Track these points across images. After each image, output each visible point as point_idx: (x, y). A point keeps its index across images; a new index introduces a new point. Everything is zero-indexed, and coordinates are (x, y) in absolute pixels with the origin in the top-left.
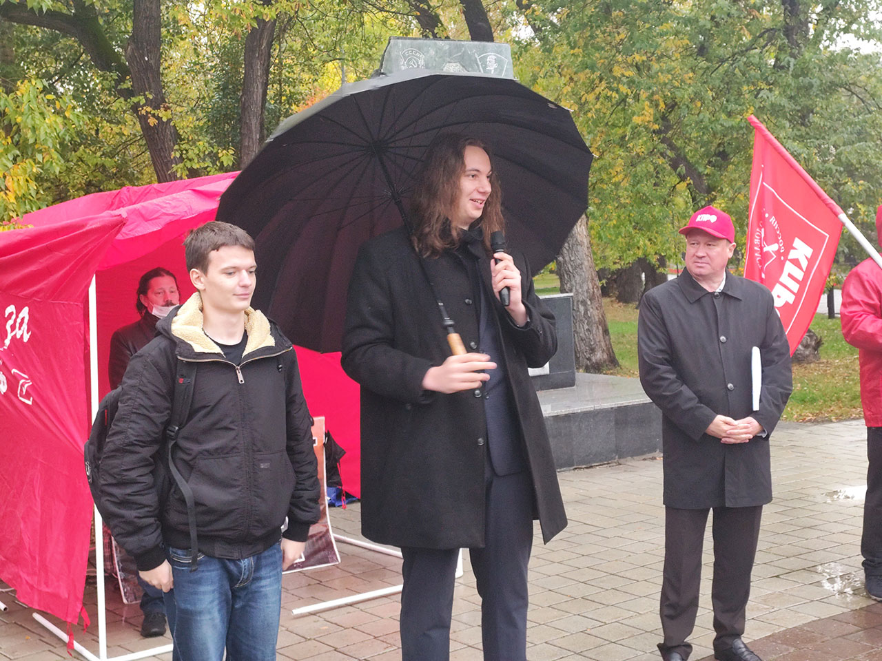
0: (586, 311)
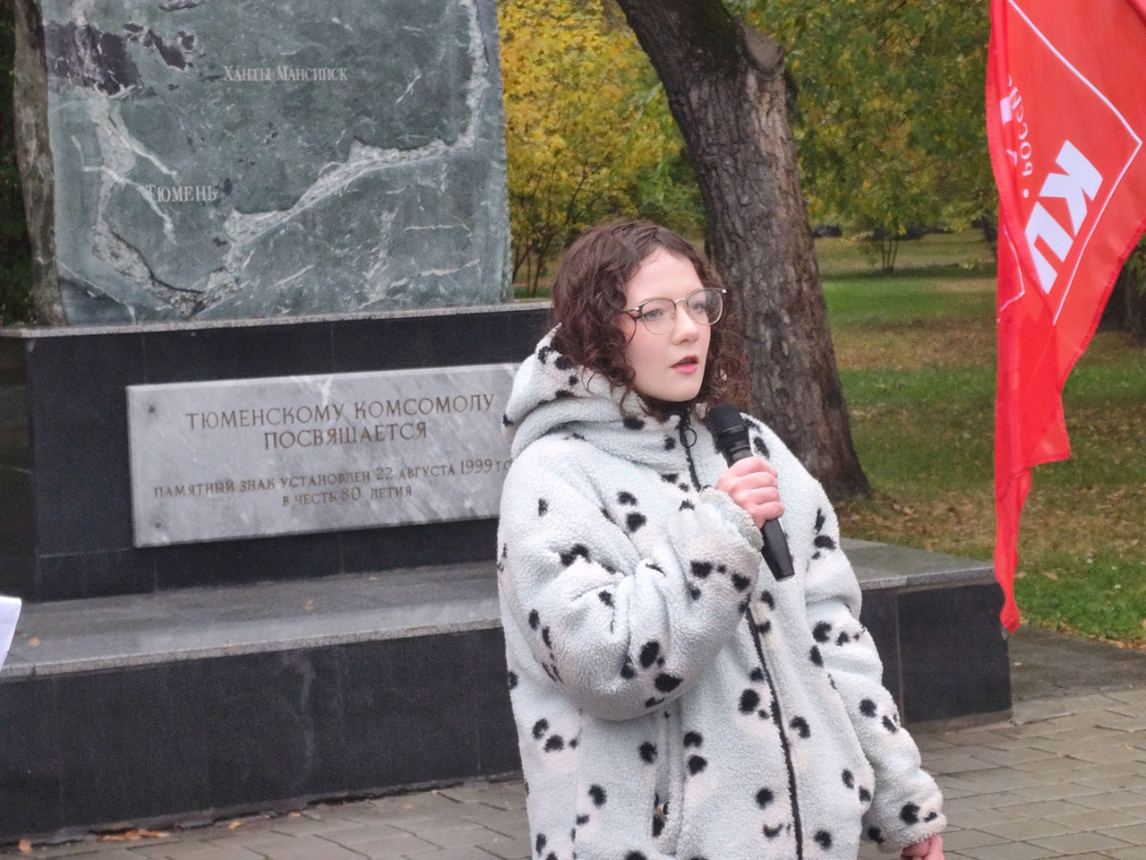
0: (778, 340)
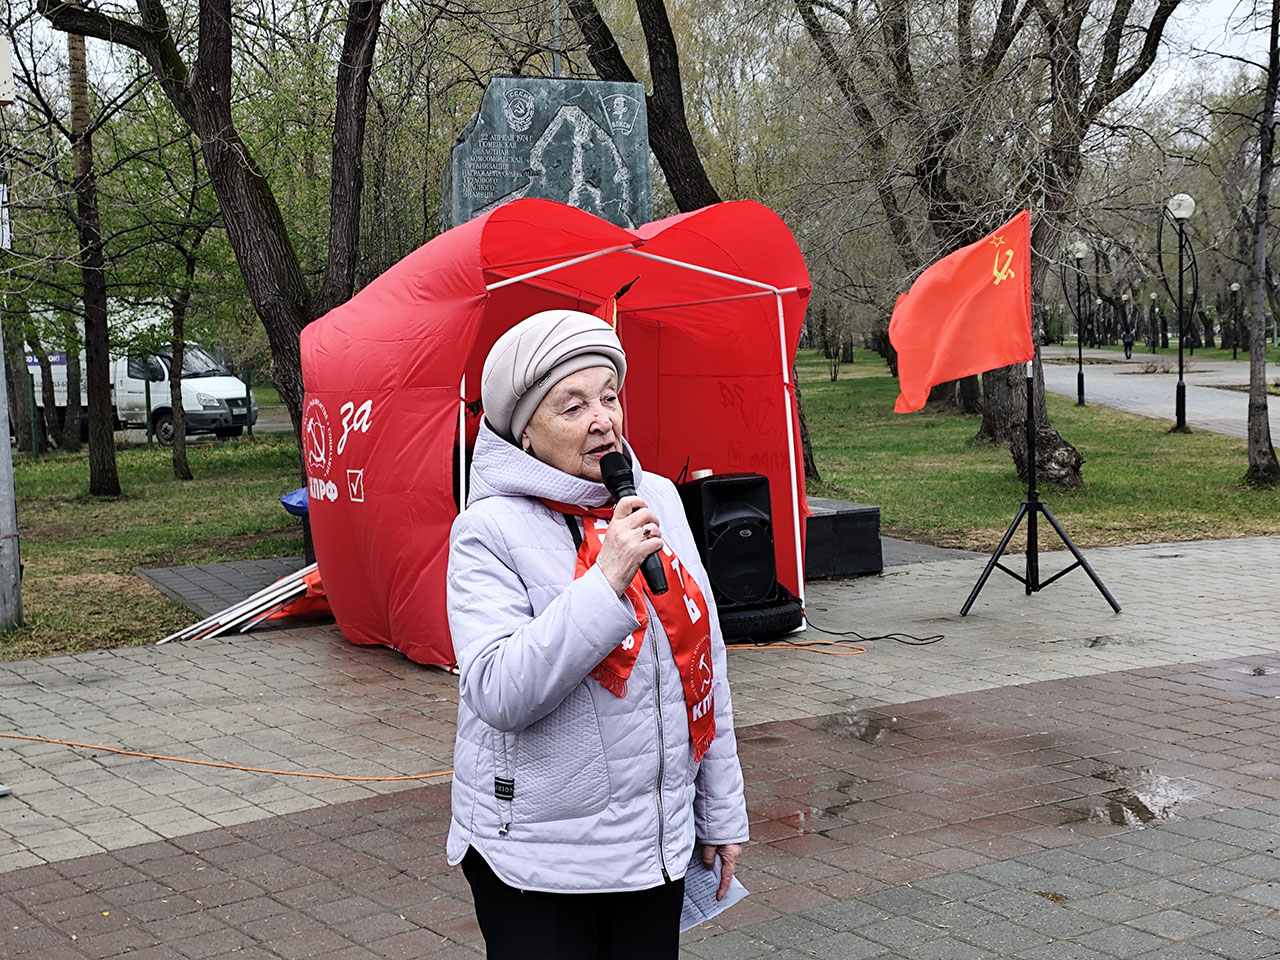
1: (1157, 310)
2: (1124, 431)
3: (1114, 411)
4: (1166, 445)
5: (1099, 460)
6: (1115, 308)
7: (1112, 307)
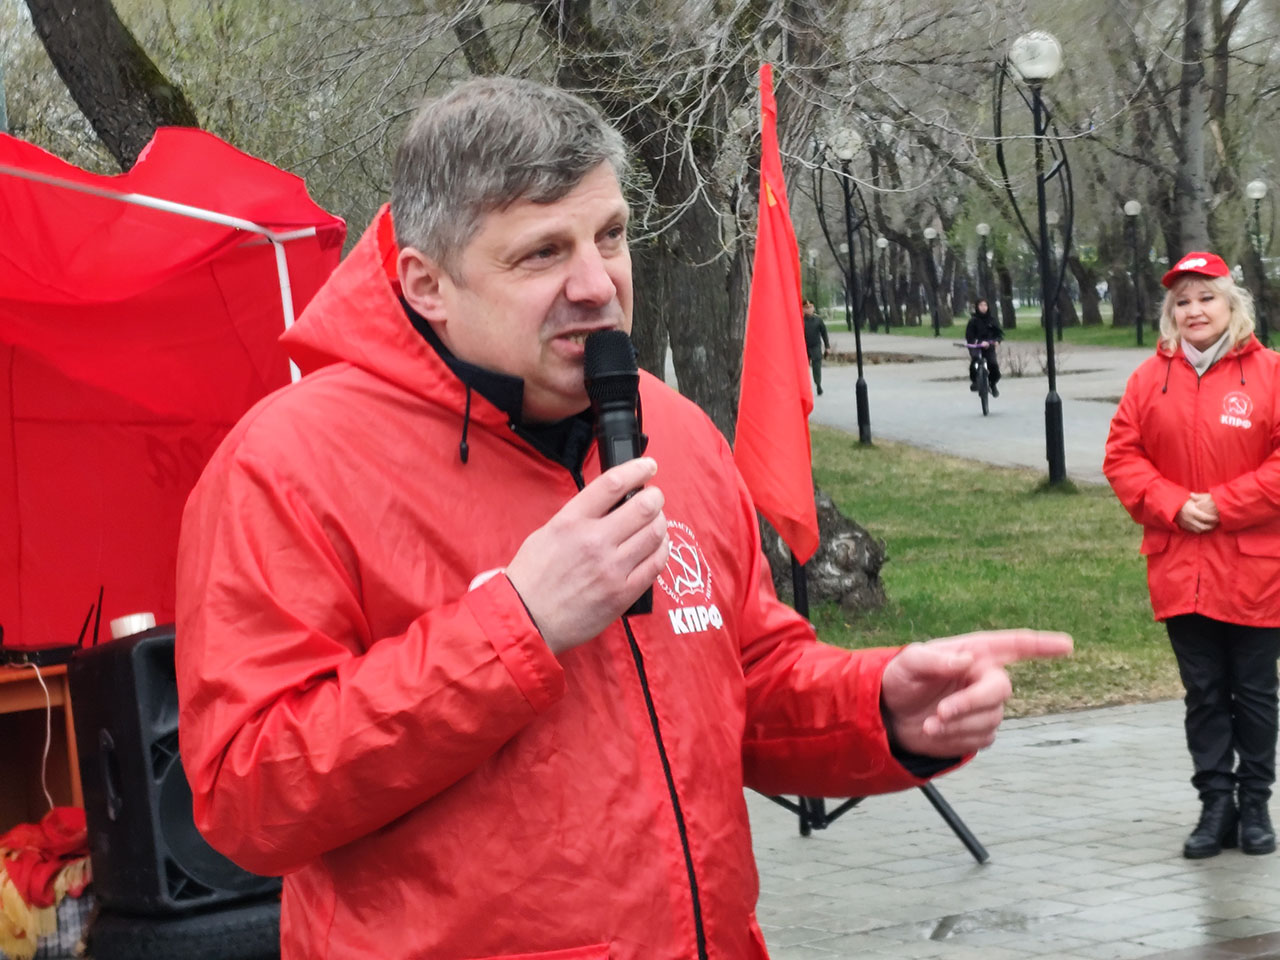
1: (990, 256)
2: (952, 493)
3: (928, 453)
4: (1033, 517)
5: (911, 553)
6: (913, 255)
7: (907, 253)
